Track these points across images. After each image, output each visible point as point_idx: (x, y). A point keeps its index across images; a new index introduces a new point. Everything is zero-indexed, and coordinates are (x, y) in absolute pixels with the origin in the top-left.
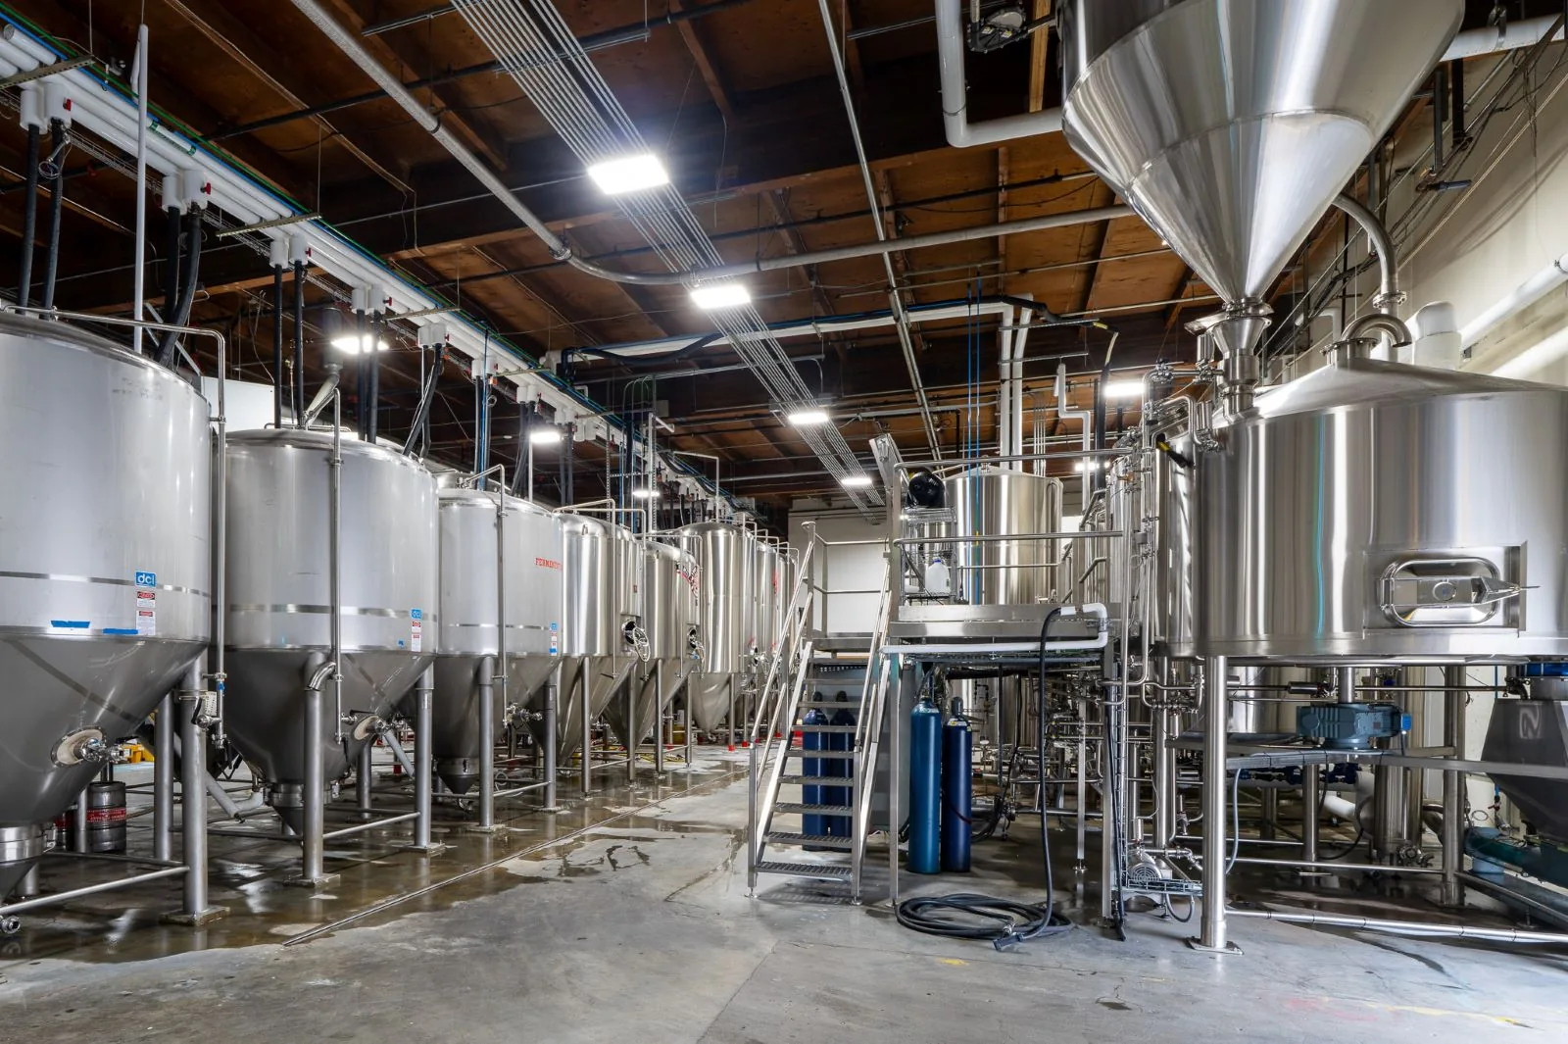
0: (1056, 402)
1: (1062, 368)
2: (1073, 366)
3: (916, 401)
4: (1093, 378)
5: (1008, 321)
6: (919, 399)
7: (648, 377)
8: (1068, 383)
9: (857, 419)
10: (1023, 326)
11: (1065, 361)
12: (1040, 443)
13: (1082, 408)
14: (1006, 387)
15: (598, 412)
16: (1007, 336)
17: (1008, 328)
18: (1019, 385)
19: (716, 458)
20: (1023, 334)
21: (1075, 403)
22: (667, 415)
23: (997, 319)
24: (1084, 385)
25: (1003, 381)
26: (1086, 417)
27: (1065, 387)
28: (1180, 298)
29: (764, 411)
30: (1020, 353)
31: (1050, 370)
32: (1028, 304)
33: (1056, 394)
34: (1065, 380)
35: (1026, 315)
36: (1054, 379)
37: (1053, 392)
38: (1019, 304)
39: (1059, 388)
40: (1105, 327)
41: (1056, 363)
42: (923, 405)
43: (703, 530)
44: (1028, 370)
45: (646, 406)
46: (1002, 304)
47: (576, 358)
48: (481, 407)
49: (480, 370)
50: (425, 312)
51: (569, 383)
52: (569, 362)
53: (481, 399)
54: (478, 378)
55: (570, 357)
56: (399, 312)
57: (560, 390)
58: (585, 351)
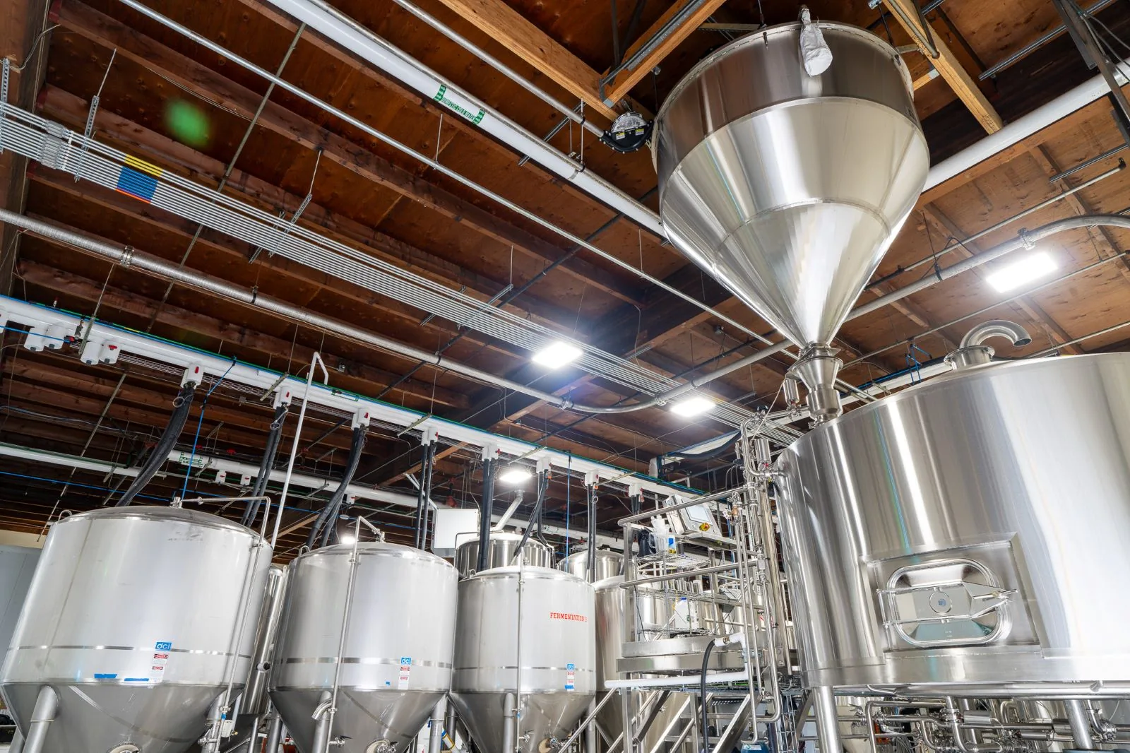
47: (667, 461)
48: (591, 504)
49: (589, 480)
50: (531, 452)
51: (663, 479)
52: (663, 464)
53: (590, 499)
54: (589, 485)
55: (663, 460)
56: (519, 455)
57: (658, 484)
58: (670, 455)
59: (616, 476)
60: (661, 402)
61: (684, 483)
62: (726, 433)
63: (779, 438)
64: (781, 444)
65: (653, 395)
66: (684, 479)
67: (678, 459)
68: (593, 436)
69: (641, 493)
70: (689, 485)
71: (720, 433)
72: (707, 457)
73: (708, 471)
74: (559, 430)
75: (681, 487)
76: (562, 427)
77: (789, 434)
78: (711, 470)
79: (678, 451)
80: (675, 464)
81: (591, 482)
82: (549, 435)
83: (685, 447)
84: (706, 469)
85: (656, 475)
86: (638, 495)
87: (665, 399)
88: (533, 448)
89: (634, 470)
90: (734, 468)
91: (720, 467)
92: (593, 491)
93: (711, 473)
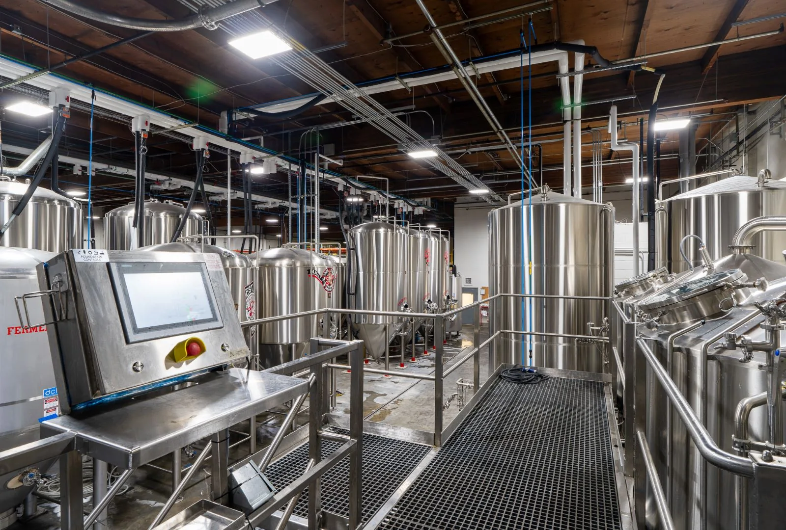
0: (608, 137)
1: (614, 110)
2: (623, 108)
3: (500, 140)
4: (639, 117)
5: (564, 68)
6: (501, 138)
7: (314, 129)
8: (619, 123)
9: (468, 153)
10: (578, 73)
11: (616, 103)
12: (598, 165)
13: (632, 141)
14: (568, 126)
15: (274, 155)
16: (565, 81)
17: (564, 75)
18: (579, 125)
19: (387, 179)
20: (579, 79)
21: (625, 138)
22: (333, 154)
23: (554, 66)
24: (632, 124)
25: (566, 122)
26: (635, 148)
27: (616, 126)
28: (723, 40)
29: (394, 150)
30: (578, 98)
31: (604, 111)
32: (581, 49)
33: (610, 131)
34: (616, 120)
35: (580, 60)
36: (608, 118)
37: (607, 130)
38: (572, 50)
39: (612, 127)
40: (652, 70)
41: (609, 105)
42: (506, 142)
43: (369, 228)
44: (586, 112)
45: (313, 149)
46: (556, 51)
47: (239, 116)
48: (139, 155)
49: (136, 126)
50: (30, 76)
51: (234, 135)
52: (234, 119)
53: (139, 149)
54: (138, 132)
55: (234, 115)
56: (14, 78)
57: (227, 140)
58: (242, 111)
59: (175, 125)
60: (211, 24)
61: (257, 142)
62: (304, 94)
63: (359, 108)
64: (358, 115)
65: (195, 9)
66: (257, 137)
67: (252, 116)
68: (148, 73)
69: (207, 148)
70: (262, 145)
71: (298, 94)
72: (283, 118)
73: (283, 132)
74: (89, 53)
75: (253, 145)
76: (93, 49)
77: (371, 105)
78: (287, 131)
79: (251, 107)
80: (247, 120)
81: (139, 128)
82: (74, 58)
83: (260, 103)
84: (282, 130)
85: (226, 131)
86: (203, 150)
87: (216, 18)
88: (31, 71)
89: (196, 122)
90: (309, 133)
91: (296, 130)
92: (142, 139)
93: (286, 135)
